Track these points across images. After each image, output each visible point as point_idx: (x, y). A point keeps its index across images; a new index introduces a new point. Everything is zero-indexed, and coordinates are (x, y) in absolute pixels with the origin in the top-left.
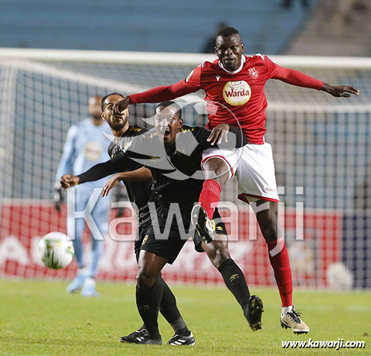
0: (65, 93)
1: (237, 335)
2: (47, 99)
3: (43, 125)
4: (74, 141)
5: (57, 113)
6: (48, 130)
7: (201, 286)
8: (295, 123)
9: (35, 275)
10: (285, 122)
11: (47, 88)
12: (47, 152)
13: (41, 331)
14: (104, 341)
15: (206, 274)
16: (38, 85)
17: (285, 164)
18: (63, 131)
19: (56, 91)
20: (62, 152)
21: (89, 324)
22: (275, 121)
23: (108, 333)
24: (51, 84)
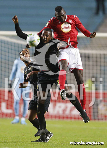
0: (13, 48)
1: (79, 139)
2: (7, 50)
3: (5, 59)
4: (17, 65)
5: (10, 55)
6: (7, 62)
7: (65, 120)
8: (100, 58)
9: (3, 116)
10: (97, 58)
11: (7, 46)
12: (7, 70)
13: (5, 138)
14: (29, 141)
15: (67, 116)
16: (3, 45)
17: (97, 74)
18: (13, 62)
19: (10, 47)
20: (12, 69)
21: (23, 135)
22: (93, 57)
23: (30, 138)
24: (8, 44)
